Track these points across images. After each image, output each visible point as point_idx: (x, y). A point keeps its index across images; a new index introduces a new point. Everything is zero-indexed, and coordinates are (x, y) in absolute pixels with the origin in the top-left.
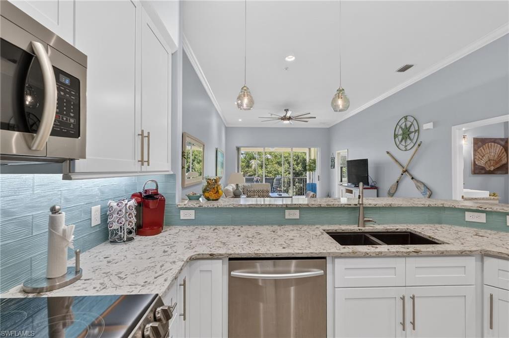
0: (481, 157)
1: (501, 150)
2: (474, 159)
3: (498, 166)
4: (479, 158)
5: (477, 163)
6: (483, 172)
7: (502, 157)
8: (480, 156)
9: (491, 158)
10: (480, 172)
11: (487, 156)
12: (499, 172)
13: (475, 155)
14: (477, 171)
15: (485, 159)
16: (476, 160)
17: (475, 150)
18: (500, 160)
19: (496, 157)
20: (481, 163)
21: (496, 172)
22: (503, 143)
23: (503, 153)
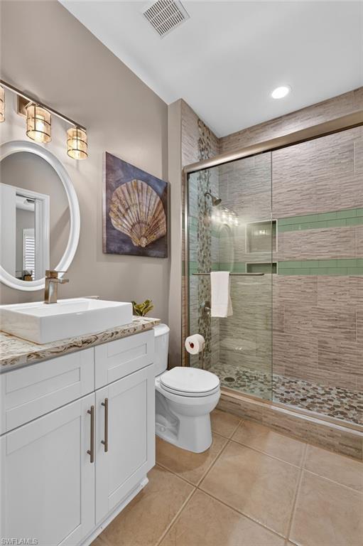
0: (123, 210)
1: (158, 205)
2: (109, 210)
3: (153, 238)
4: (119, 211)
5: (113, 222)
6: (127, 248)
7: (160, 220)
8: (121, 208)
9: (143, 218)
10: (120, 248)
11: (134, 209)
12: (155, 253)
13: (109, 200)
14: (114, 247)
15: (132, 216)
16: (112, 215)
17: (110, 188)
18: (156, 226)
19: (150, 217)
20: (123, 225)
21: (151, 252)
22: (161, 190)
23: (161, 211)
